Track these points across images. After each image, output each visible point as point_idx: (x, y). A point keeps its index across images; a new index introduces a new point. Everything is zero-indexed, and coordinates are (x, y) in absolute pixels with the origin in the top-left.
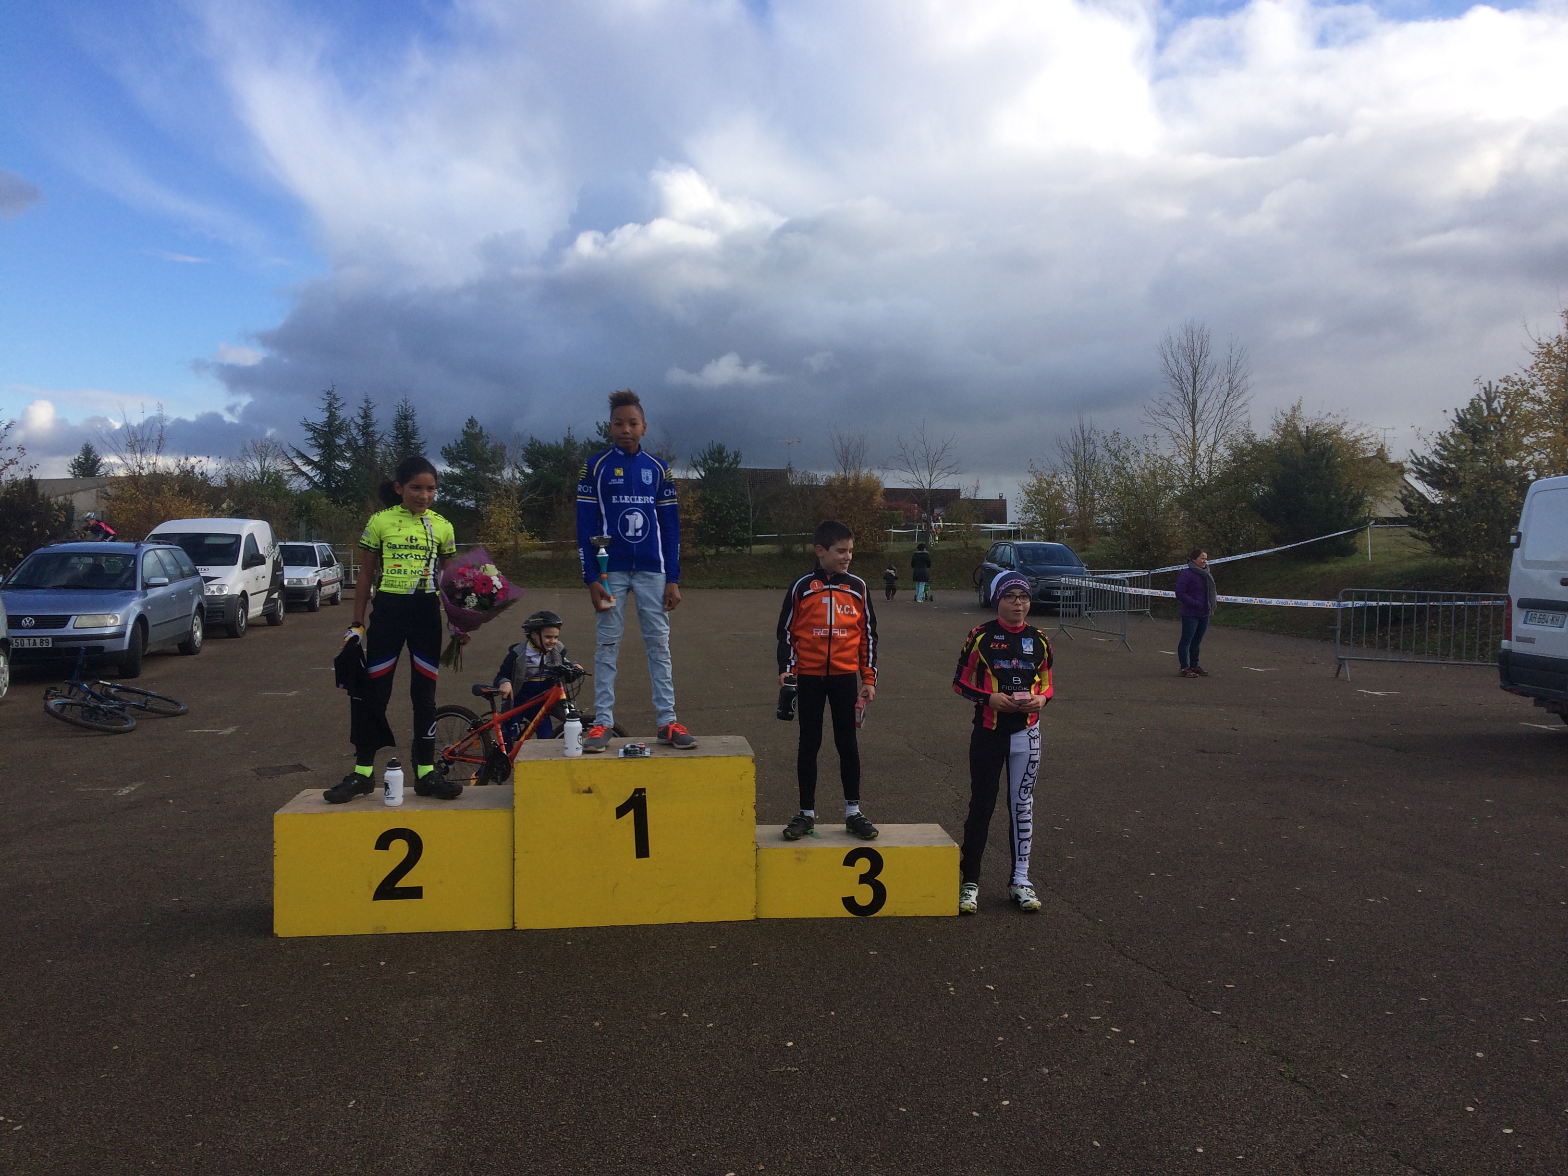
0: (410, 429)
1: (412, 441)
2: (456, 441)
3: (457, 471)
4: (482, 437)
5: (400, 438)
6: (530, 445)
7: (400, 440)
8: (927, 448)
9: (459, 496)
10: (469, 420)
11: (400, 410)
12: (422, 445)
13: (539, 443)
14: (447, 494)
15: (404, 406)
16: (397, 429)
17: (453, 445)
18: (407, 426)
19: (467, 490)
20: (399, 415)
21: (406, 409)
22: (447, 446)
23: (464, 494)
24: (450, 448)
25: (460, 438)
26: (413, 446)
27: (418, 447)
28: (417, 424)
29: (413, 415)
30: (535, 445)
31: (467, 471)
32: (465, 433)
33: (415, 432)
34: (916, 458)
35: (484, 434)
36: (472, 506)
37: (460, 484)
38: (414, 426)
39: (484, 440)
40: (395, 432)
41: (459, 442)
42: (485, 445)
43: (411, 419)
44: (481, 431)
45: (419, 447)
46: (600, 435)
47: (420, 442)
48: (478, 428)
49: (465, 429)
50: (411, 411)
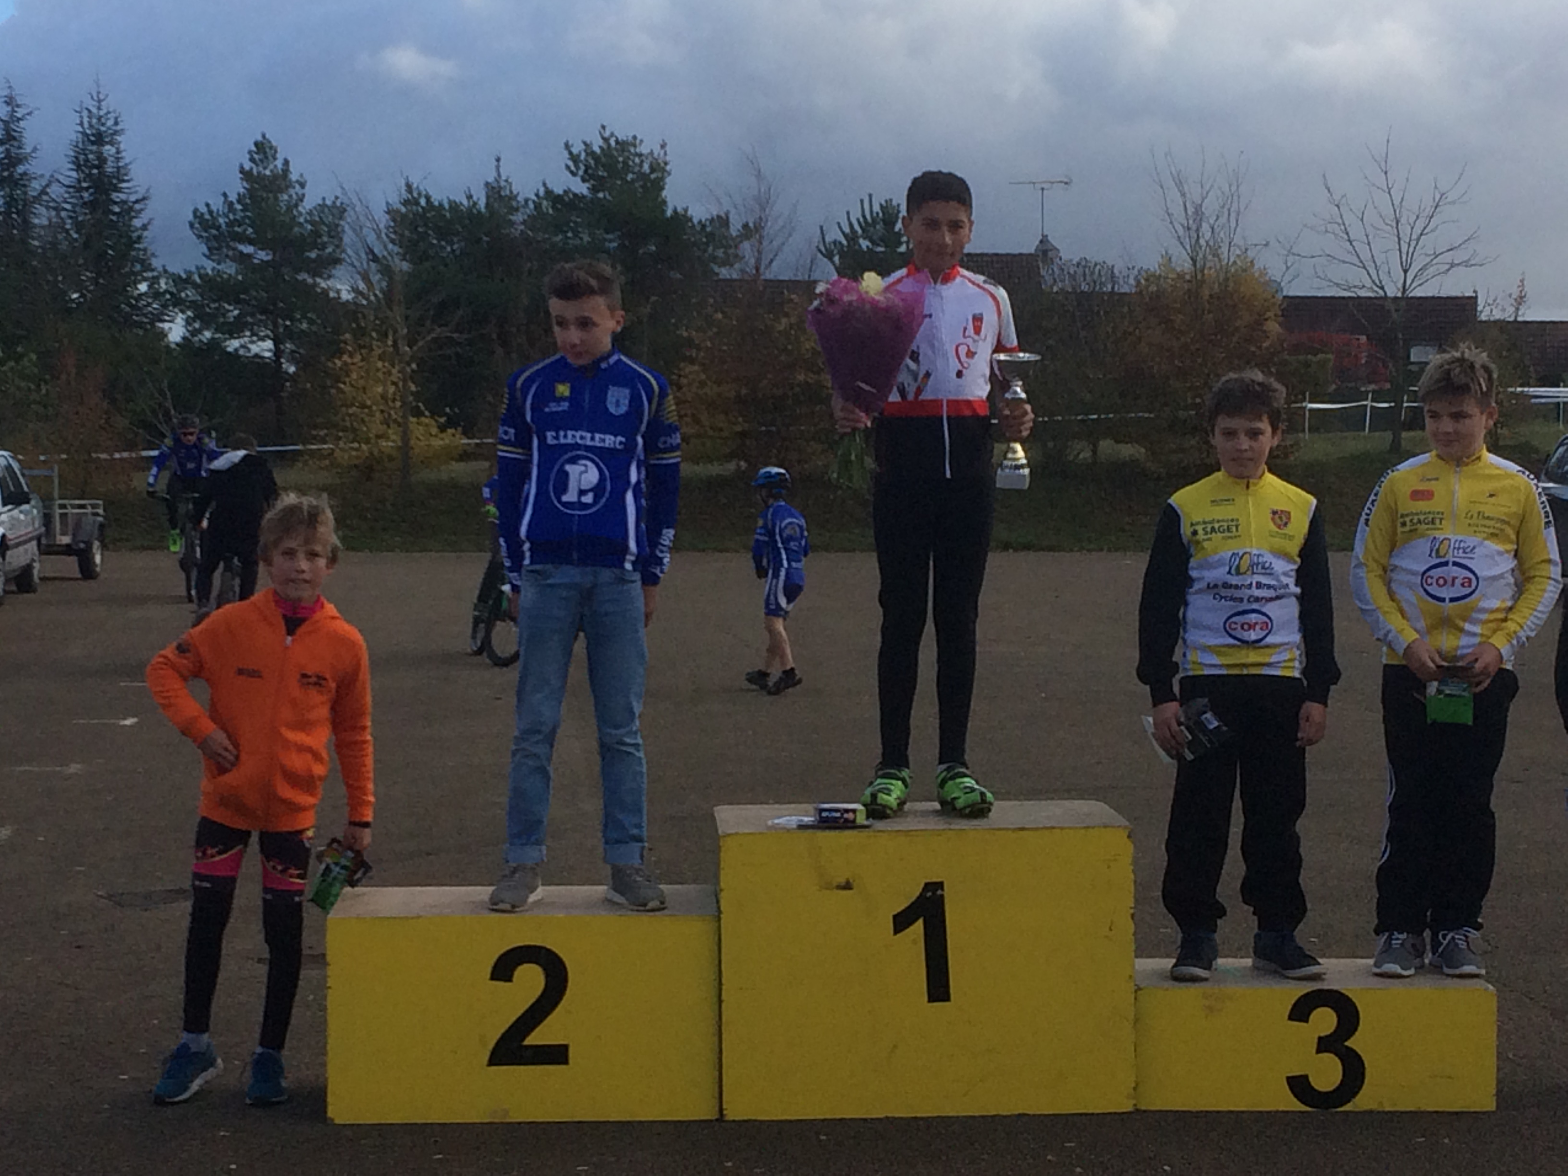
0: (109, 168)
1: (115, 196)
2: (225, 195)
3: (229, 269)
4: (290, 185)
5: (87, 189)
6: (406, 203)
7: (86, 195)
8: (1397, 202)
9: (234, 329)
10: (256, 144)
11: (86, 120)
12: (137, 207)
13: (428, 198)
14: (206, 325)
15: (94, 110)
16: (78, 168)
17: (217, 204)
18: (102, 160)
19: (253, 315)
20: (84, 133)
21: (99, 118)
22: (204, 209)
23: (246, 323)
24: (211, 212)
25: (236, 187)
26: (117, 209)
27: (129, 210)
28: (127, 157)
29: (116, 133)
30: (417, 203)
31: (255, 269)
32: (246, 175)
33: (120, 174)
34: (1369, 229)
35: (294, 177)
36: (267, 354)
37: (237, 302)
38: (118, 159)
39: (292, 191)
40: (74, 174)
41: (233, 197)
42: (296, 206)
43: (111, 143)
44: (286, 171)
45: (131, 209)
46: (574, 174)
47: (133, 198)
48: (279, 163)
49: (247, 165)
50: (110, 123)
